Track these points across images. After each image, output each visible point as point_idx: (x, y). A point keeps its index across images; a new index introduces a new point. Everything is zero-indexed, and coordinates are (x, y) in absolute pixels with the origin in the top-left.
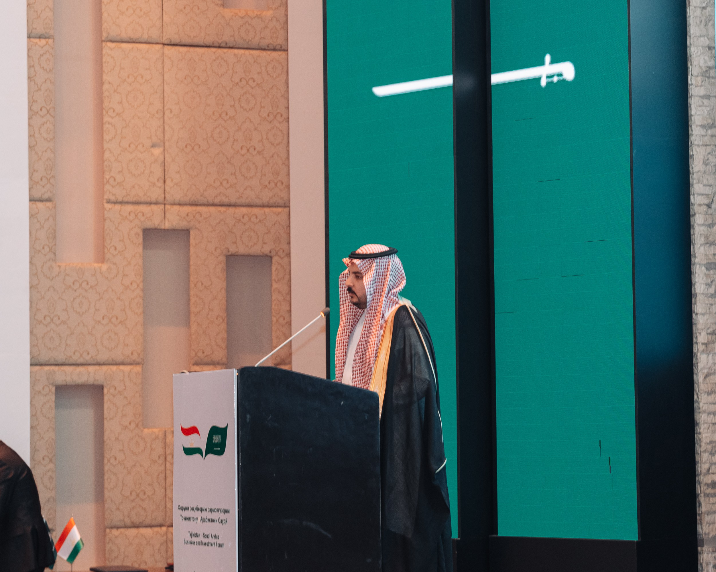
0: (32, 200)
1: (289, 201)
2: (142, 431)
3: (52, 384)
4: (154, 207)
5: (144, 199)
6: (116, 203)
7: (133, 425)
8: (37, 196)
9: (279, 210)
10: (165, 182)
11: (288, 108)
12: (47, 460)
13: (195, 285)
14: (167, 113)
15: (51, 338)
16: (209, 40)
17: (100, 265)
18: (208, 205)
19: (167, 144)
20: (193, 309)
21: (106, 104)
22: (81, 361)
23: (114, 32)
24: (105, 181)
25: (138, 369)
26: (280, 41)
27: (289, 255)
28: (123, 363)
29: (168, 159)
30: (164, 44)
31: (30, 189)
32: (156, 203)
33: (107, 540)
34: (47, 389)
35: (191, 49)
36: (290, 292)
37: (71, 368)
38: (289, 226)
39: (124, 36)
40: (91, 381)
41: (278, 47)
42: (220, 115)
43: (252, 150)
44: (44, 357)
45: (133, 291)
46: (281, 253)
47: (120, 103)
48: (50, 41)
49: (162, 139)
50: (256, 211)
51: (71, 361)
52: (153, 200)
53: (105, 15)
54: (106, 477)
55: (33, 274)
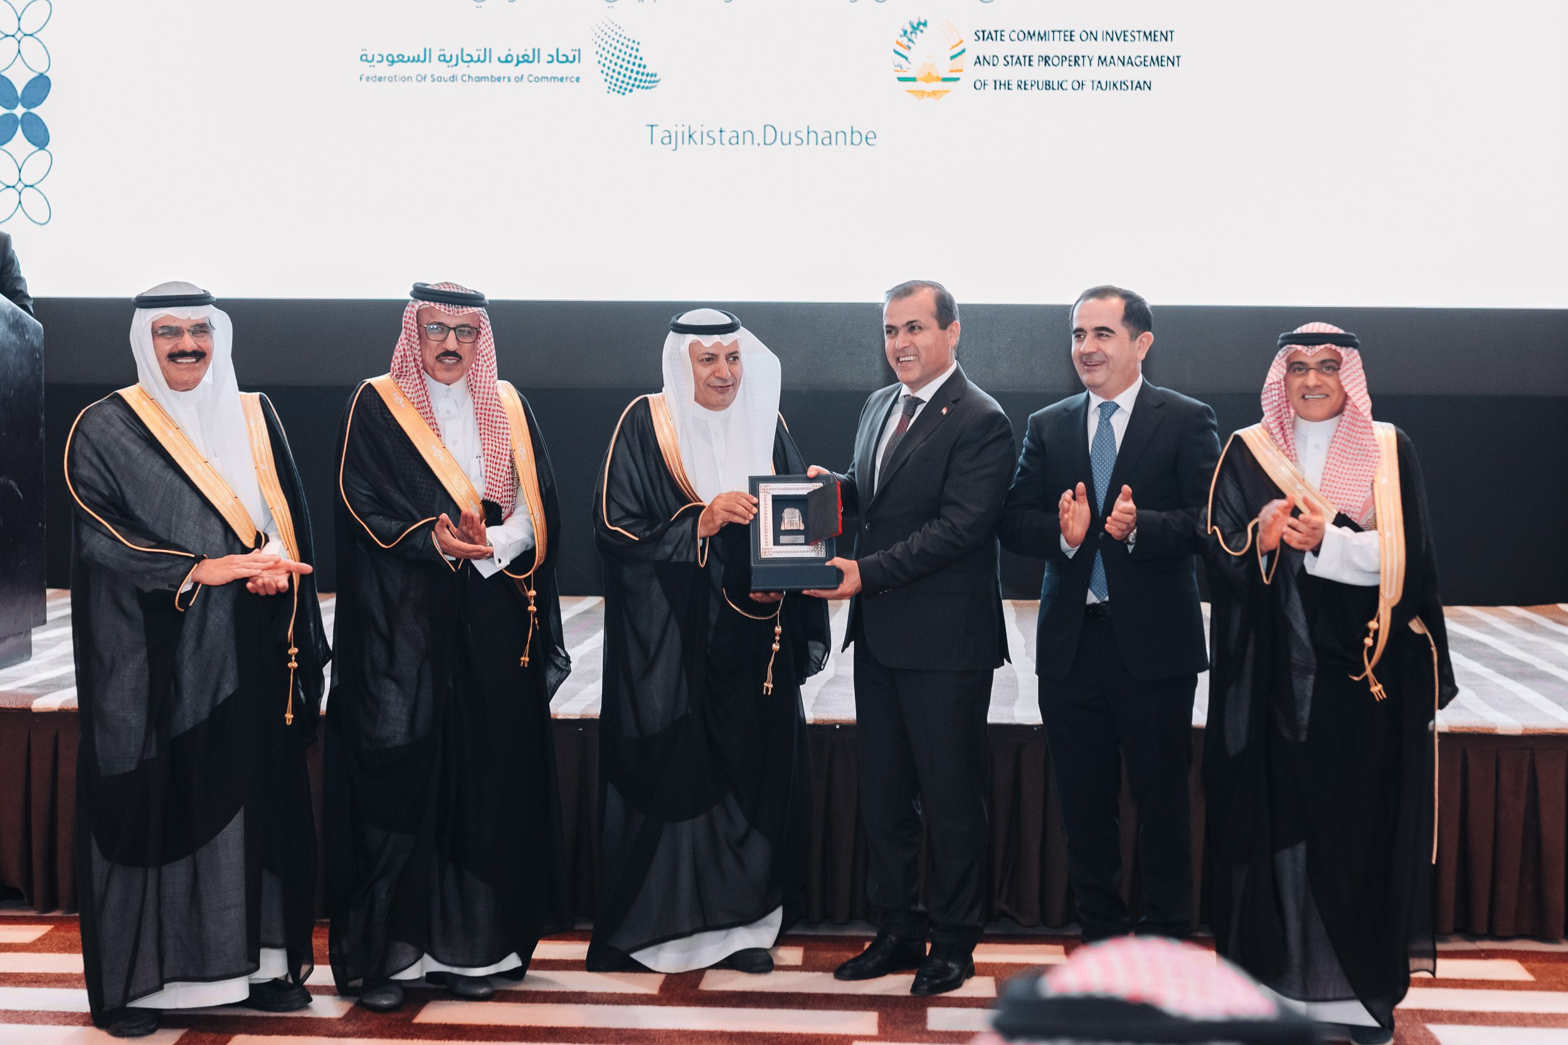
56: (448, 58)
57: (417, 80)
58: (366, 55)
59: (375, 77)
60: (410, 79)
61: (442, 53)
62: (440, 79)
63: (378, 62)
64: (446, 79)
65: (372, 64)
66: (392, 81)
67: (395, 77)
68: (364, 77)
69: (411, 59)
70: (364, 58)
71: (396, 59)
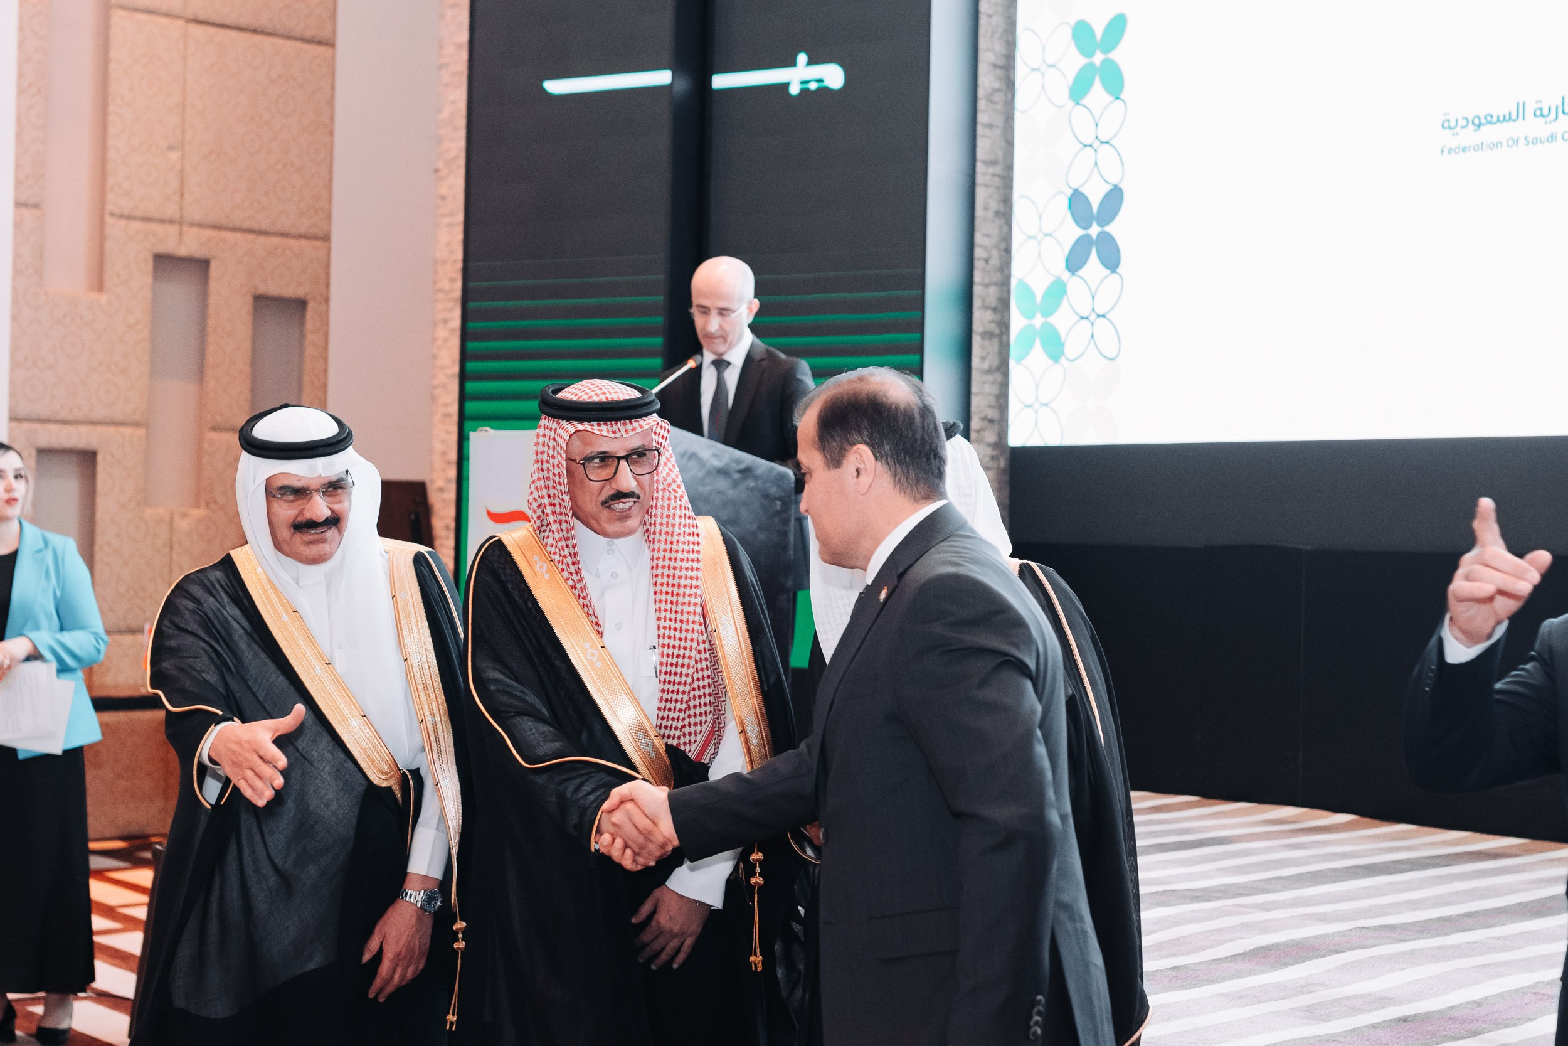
0: (18, 205)
1: (330, 233)
2: (144, 512)
3: (33, 446)
4: (169, 227)
5: (155, 215)
6: (121, 216)
7: (133, 504)
8: (24, 199)
9: (319, 244)
10: (182, 196)
11: (332, 118)
13: (214, 330)
14: (189, 108)
15: (34, 387)
16: (244, 21)
17: (97, 295)
18: (234, 229)
19: (187, 148)
20: (210, 359)
21: (112, 88)
22: (71, 418)
24: (107, 188)
25: (141, 432)
26: (326, 34)
27: (327, 300)
28: (122, 424)
29: (187, 167)
30: (189, 21)
31: (14, 189)
32: (171, 222)
35: (220, 31)
36: (326, 348)
37: (58, 427)
38: (329, 265)
39: (138, 3)
40: (81, 445)
41: (324, 41)
42: (253, 118)
43: (289, 165)
44: (25, 412)
45: (139, 332)
46: (318, 298)
47: (132, 89)
49: (181, 140)
50: (292, 242)
51: (58, 418)
52: (168, 217)
56: (1545, 112)
57: (1508, 145)
58: (1449, 121)
59: (1459, 148)
60: (1499, 145)
61: (1539, 105)
62: (1536, 141)
63: (1463, 127)
64: (1542, 140)
65: (1455, 131)
66: (1478, 150)
67: (1482, 144)
68: (1446, 150)
69: (1501, 118)
70: (1446, 125)
71: (1483, 121)
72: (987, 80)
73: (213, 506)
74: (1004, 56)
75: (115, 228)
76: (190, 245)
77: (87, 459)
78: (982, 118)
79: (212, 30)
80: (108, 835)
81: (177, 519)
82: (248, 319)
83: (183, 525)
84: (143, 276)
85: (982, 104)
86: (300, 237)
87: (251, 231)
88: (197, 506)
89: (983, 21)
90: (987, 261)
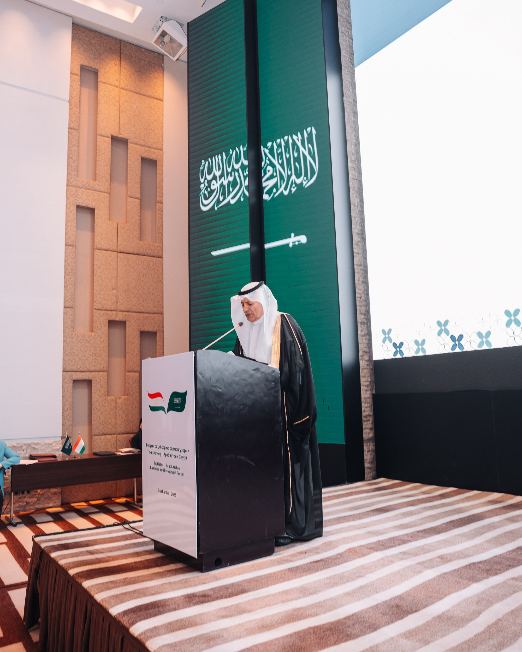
0: (65, 307)
1: (163, 312)
2: (107, 398)
3: (72, 379)
4: (113, 312)
5: (109, 309)
6: (98, 310)
7: (104, 395)
8: (67, 305)
9: (160, 315)
10: (117, 303)
11: (163, 278)
12: (69, 409)
13: (128, 342)
14: (119, 277)
15: (71, 361)
16: (135, 252)
17: (91, 333)
18: (133, 312)
19: (118, 289)
20: (127, 351)
21: (95, 272)
22: (83, 370)
23: (99, 246)
24: (94, 301)
25: (106, 373)
26: (161, 254)
27: (163, 332)
28: (100, 371)
29: (118, 294)
30: (118, 252)
31: (64, 303)
32: (114, 311)
33: (93, 441)
34: (69, 381)
35: (128, 255)
36: (163, 346)
37: (80, 373)
38: (163, 321)
39: (103, 248)
40: (87, 378)
41: (160, 257)
42: (138, 279)
43: (150, 293)
44: (68, 369)
45: (104, 344)
46: (160, 331)
47: (101, 272)
48: (74, 248)
49: (116, 287)
50: (151, 315)
51: (79, 370)
52: (113, 309)
53: (96, 240)
54: (93, 416)
55: (65, 336)
72: (356, 238)
73: (129, 395)
74: (361, 230)
75: (96, 313)
76: (120, 317)
77: (89, 382)
78: (355, 251)
79: (125, 255)
80: (98, 498)
81: (118, 399)
82: (139, 339)
83: (120, 401)
84: (105, 327)
85: (355, 246)
86: (154, 313)
87: (138, 312)
88: (125, 395)
89: (353, 219)
90: (360, 298)
